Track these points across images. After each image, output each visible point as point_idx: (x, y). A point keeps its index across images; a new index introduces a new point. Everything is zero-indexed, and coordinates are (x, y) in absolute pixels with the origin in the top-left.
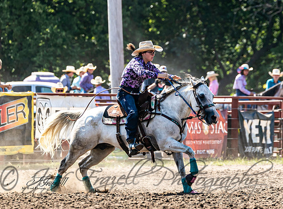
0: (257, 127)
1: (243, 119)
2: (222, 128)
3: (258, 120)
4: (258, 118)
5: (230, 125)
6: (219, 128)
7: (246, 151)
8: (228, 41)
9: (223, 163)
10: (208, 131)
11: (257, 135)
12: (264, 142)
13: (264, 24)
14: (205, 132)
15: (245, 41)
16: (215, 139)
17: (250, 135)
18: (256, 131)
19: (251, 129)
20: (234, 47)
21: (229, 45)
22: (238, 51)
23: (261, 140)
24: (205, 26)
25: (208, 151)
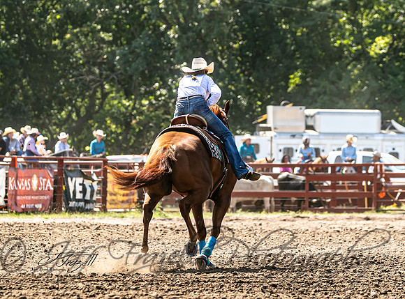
0: (80, 184)
1: (67, 177)
2: (50, 185)
4: (82, 177)
6: (47, 186)
7: (70, 205)
11: (80, 192)
12: (86, 198)
15: (70, 108)
16: (42, 195)
17: (74, 192)
18: (79, 188)
19: (75, 186)
23: (84, 196)
25: (36, 206)
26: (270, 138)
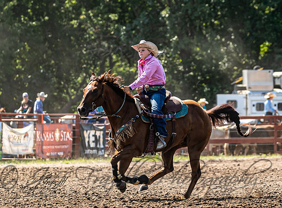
0: (93, 136)
1: (83, 130)
2: (69, 137)
3: (94, 131)
4: (94, 129)
5: (74, 134)
6: (67, 137)
7: (86, 153)
8: (73, 75)
9: (69, 162)
10: (58, 139)
11: (93, 142)
12: (98, 146)
13: (99, 63)
14: (56, 139)
15: (85, 75)
16: (63, 145)
17: (89, 142)
18: (92, 139)
19: (89, 137)
20: (77, 79)
21: (74, 78)
22: (80, 82)
23: (96, 145)
24: (56, 64)
25: (58, 153)
26: (245, 96)
